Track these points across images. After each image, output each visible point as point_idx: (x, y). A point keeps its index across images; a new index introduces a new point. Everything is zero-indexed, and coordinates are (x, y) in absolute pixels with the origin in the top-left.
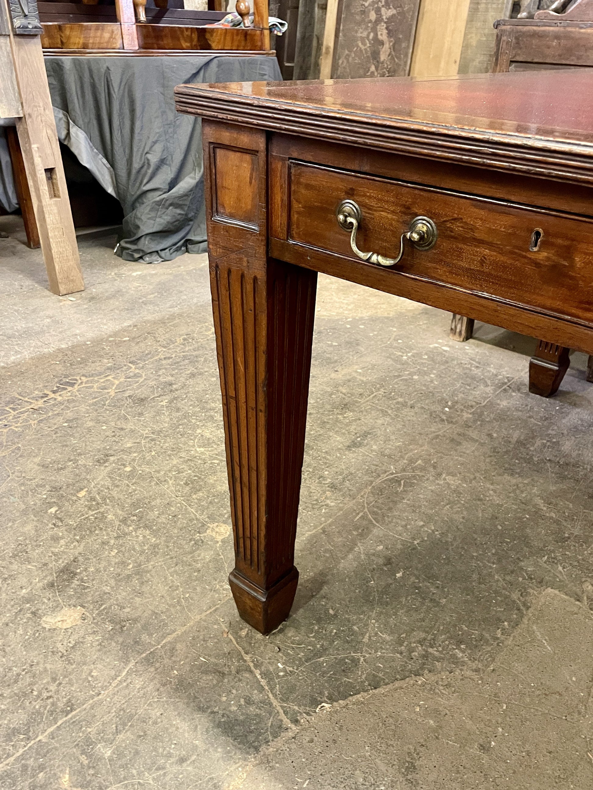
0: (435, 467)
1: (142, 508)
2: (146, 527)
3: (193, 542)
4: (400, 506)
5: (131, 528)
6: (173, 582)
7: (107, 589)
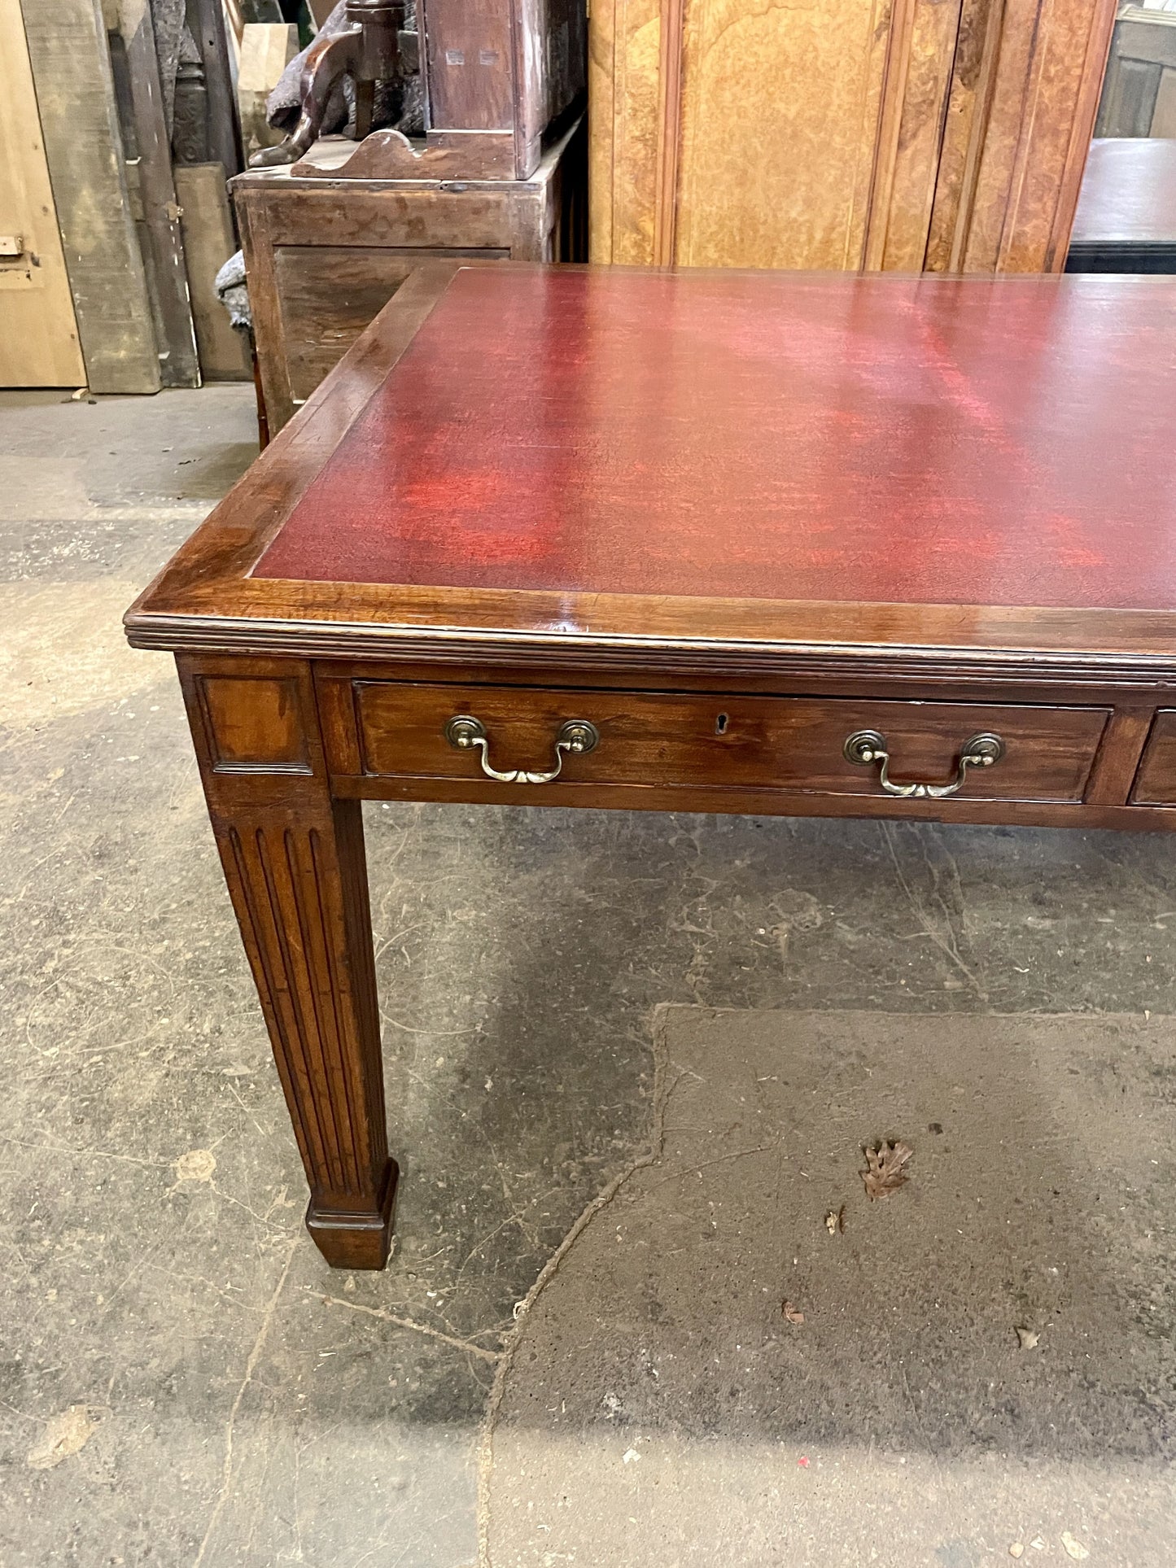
0: (430, 906)
1: (36, 1200)
2: (70, 1226)
3: (170, 1205)
4: (424, 987)
5: (46, 1243)
6: (188, 1281)
7: (95, 1354)
